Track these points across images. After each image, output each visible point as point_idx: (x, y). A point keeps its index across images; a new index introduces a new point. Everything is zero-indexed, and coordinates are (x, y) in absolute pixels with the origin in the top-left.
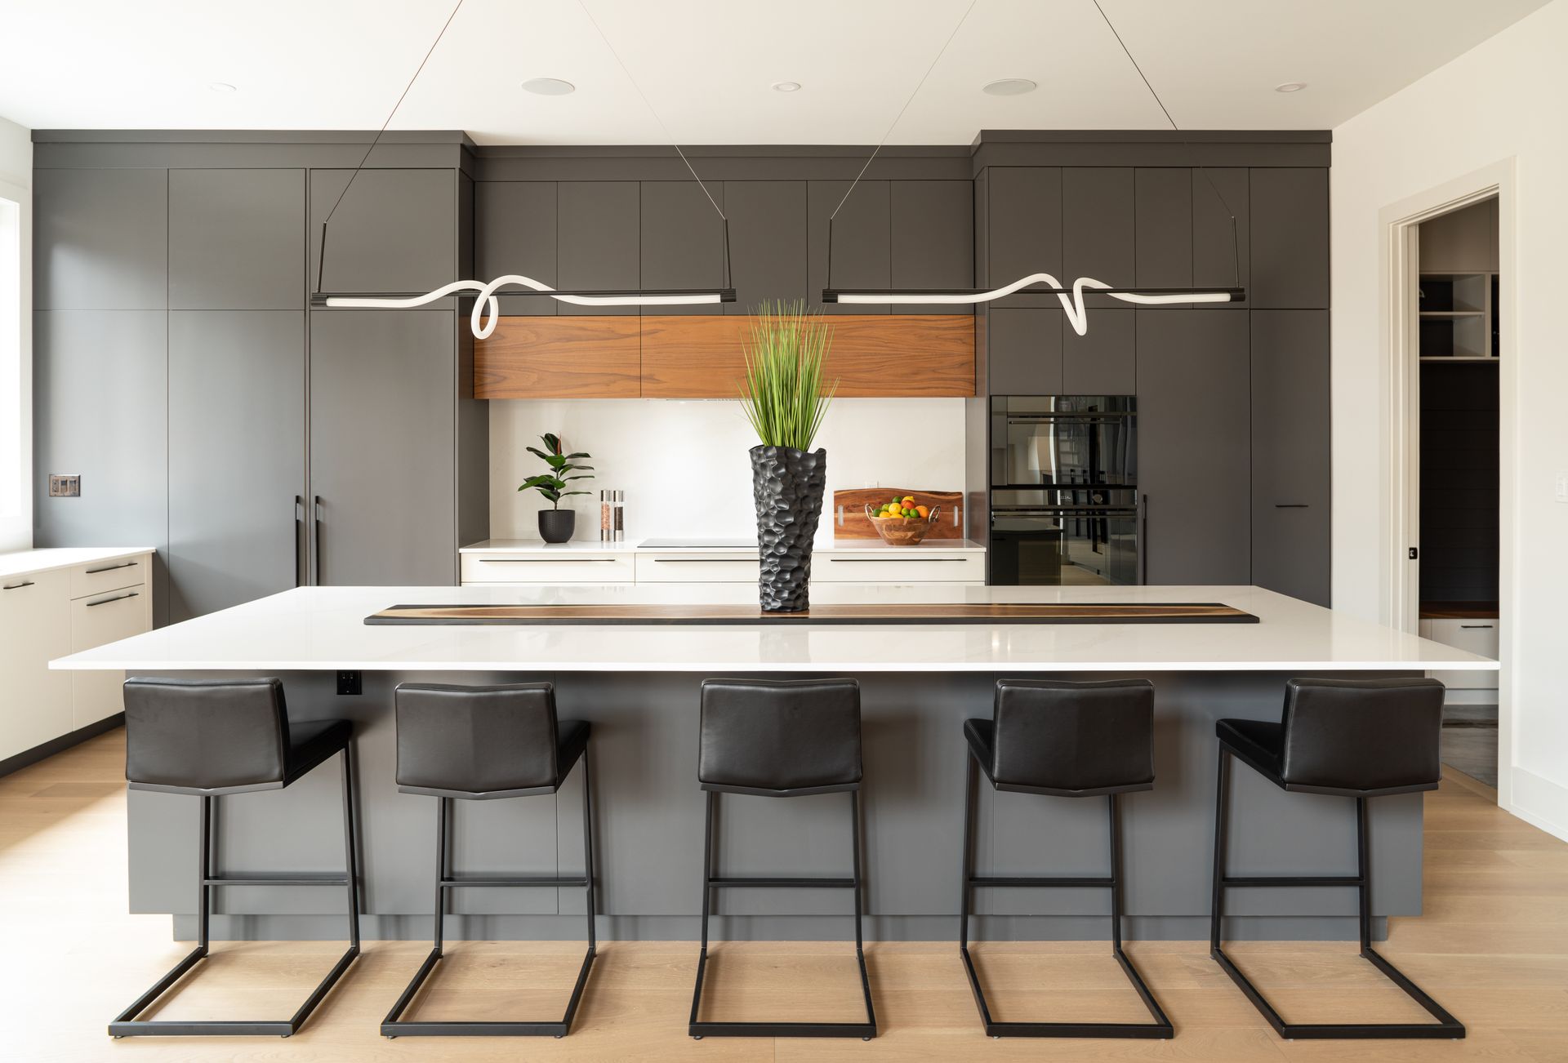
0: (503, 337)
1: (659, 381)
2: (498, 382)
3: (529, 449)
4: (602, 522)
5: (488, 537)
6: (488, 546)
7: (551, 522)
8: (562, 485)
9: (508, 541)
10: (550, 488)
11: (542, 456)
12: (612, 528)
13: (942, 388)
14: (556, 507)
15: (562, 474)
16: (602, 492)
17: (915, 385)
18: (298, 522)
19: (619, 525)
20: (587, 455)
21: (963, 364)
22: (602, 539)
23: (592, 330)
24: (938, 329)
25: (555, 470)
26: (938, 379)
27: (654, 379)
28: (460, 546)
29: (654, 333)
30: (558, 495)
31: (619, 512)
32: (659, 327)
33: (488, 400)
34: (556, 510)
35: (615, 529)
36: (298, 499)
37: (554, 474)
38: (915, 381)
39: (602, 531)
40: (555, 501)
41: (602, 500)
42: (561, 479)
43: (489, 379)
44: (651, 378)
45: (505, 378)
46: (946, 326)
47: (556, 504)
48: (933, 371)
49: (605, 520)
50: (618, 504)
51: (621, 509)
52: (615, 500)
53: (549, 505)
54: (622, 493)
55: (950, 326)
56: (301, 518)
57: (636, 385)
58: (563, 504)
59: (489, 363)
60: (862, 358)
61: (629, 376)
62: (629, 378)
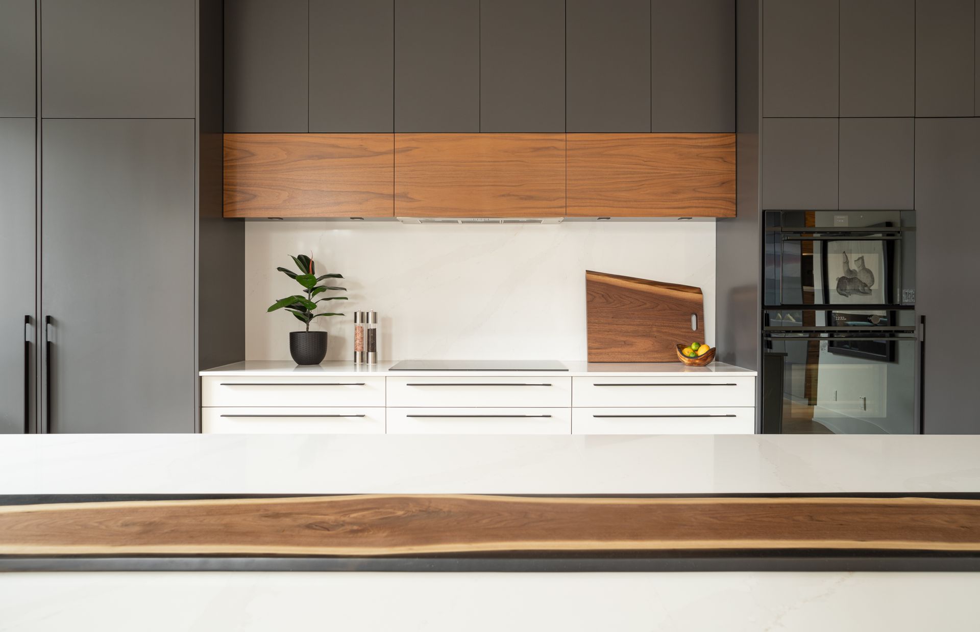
0: (253, 155)
1: (412, 200)
2: (248, 200)
3: (280, 269)
4: (355, 344)
5: (244, 359)
6: (243, 368)
7: (303, 346)
8: (314, 306)
9: (263, 364)
10: (302, 309)
11: (293, 276)
12: (365, 350)
13: (702, 207)
14: (308, 328)
15: (313, 295)
16: (356, 313)
17: (675, 204)
18: (27, 344)
19: (372, 347)
20: (339, 276)
21: (723, 183)
22: (355, 361)
23: (343, 148)
24: (699, 147)
25: (307, 291)
26: (698, 199)
27: (408, 198)
28: (201, 369)
29: (408, 150)
30: (311, 316)
31: (372, 334)
32: (414, 144)
33: (242, 220)
34: (308, 332)
35: (368, 351)
36: (28, 319)
37: (306, 295)
38: (676, 200)
39: (355, 353)
40: (307, 322)
41: (355, 321)
42: (313, 300)
43: (239, 198)
44: (405, 196)
45: (255, 196)
46: (705, 144)
47: (308, 325)
48: (694, 190)
49: (358, 342)
50: (371, 325)
51: (374, 330)
52: (368, 322)
53: (300, 326)
54: (375, 314)
55: (711, 144)
56: (31, 338)
57: (389, 203)
58: (315, 326)
59: (238, 181)
60: (622, 176)
61: (382, 194)
62: (382, 196)
